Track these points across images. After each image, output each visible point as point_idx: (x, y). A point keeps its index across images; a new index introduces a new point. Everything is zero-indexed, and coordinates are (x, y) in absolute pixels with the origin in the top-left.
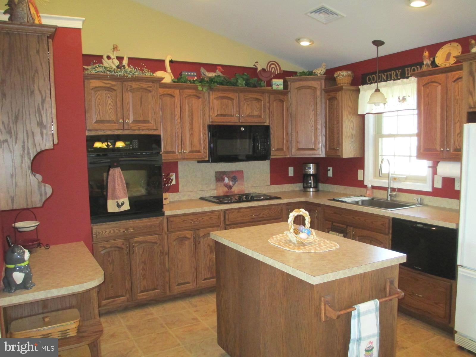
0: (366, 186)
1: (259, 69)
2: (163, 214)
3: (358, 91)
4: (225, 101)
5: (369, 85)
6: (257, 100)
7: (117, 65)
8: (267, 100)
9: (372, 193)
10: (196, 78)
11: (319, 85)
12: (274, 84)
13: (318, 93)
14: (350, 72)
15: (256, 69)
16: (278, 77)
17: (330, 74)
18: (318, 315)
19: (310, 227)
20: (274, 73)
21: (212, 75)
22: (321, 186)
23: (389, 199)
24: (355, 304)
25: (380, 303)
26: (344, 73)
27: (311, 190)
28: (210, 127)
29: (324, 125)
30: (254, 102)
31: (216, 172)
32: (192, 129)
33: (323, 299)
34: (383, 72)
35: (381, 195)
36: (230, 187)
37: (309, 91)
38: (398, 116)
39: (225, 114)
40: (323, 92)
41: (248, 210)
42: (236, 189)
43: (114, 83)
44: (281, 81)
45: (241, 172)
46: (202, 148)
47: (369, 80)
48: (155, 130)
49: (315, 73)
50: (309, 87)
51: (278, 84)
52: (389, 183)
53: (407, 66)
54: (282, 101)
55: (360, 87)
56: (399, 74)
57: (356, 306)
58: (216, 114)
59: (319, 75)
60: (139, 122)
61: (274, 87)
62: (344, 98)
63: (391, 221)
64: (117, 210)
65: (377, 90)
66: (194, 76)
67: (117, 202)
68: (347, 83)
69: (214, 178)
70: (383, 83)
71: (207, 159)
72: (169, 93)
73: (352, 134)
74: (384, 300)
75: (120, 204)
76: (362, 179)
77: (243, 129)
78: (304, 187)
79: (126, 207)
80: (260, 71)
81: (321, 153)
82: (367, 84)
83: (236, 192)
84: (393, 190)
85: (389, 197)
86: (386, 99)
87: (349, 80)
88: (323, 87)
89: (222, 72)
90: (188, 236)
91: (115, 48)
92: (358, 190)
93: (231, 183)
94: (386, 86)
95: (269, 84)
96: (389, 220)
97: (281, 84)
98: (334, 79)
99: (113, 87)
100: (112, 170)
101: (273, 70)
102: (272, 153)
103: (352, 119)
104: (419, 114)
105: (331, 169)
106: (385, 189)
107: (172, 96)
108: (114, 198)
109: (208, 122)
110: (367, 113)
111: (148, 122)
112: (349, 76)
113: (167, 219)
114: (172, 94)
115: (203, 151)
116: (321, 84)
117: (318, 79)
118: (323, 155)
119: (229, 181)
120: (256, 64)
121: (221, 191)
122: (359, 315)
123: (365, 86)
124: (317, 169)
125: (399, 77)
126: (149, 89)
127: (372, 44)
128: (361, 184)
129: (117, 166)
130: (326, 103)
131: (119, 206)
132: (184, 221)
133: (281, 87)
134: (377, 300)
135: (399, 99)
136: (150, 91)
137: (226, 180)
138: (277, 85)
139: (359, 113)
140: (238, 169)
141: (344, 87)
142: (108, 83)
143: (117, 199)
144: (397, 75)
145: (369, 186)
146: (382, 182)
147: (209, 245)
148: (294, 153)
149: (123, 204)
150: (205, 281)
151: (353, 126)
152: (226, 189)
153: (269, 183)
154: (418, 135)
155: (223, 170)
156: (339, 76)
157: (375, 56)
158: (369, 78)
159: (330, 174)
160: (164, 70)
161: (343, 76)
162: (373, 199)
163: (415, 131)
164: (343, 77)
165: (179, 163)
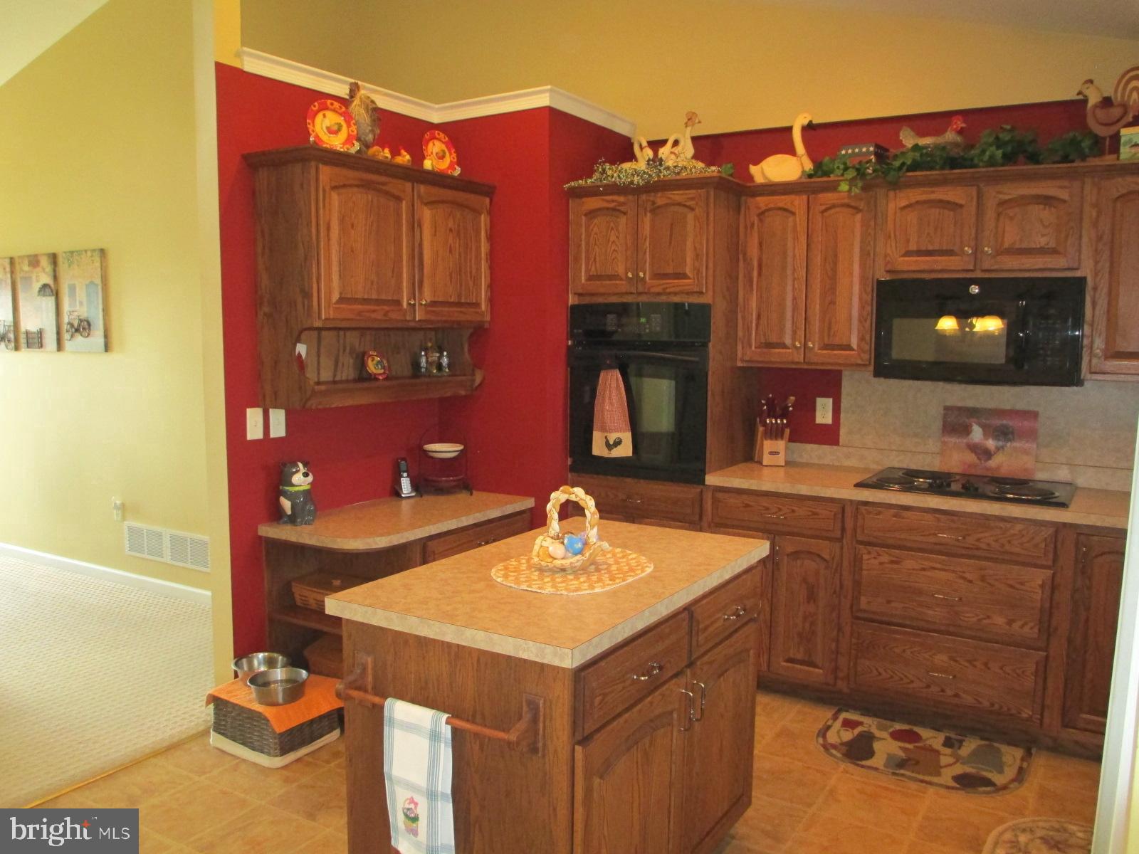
2: (702, 482)
4: (934, 212)
6: (1048, 201)
12: (1125, 144)
15: (1085, 100)
28: (881, 284)
31: (947, 408)
32: (832, 289)
39: (930, 248)
42: (1007, 461)
43: (622, 199)
45: (1030, 415)
46: (854, 339)
48: (697, 292)
57: (389, 700)
58: (902, 251)
60: (665, 276)
61: (1125, 153)
64: (605, 453)
66: (868, 155)
67: (606, 437)
69: (938, 424)
71: (871, 368)
72: (781, 205)
75: (611, 443)
77: (975, 290)
79: (625, 450)
83: (1001, 471)
93: (991, 444)
95: (1111, 145)
99: (620, 208)
100: (603, 374)
107: (788, 212)
108: (603, 427)
109: (877, 275)
111: (684, 276)
113: (713, 493)
114: (789, 206)
115: (858, 346)
120: (1084, 88)
121: (956, 460)
126: (688, 204)
129: (614, 368)
131: (610, 446)
132: (747, 506)
136: (690, 209)
137: (977, 434)
138: (1135, 145)
140: (1021, 406)
142: (613, 201)
143: (607, 431)
149: (618, 443)
152: (971, 458)
155: (970, 404)
165: (846, 377)
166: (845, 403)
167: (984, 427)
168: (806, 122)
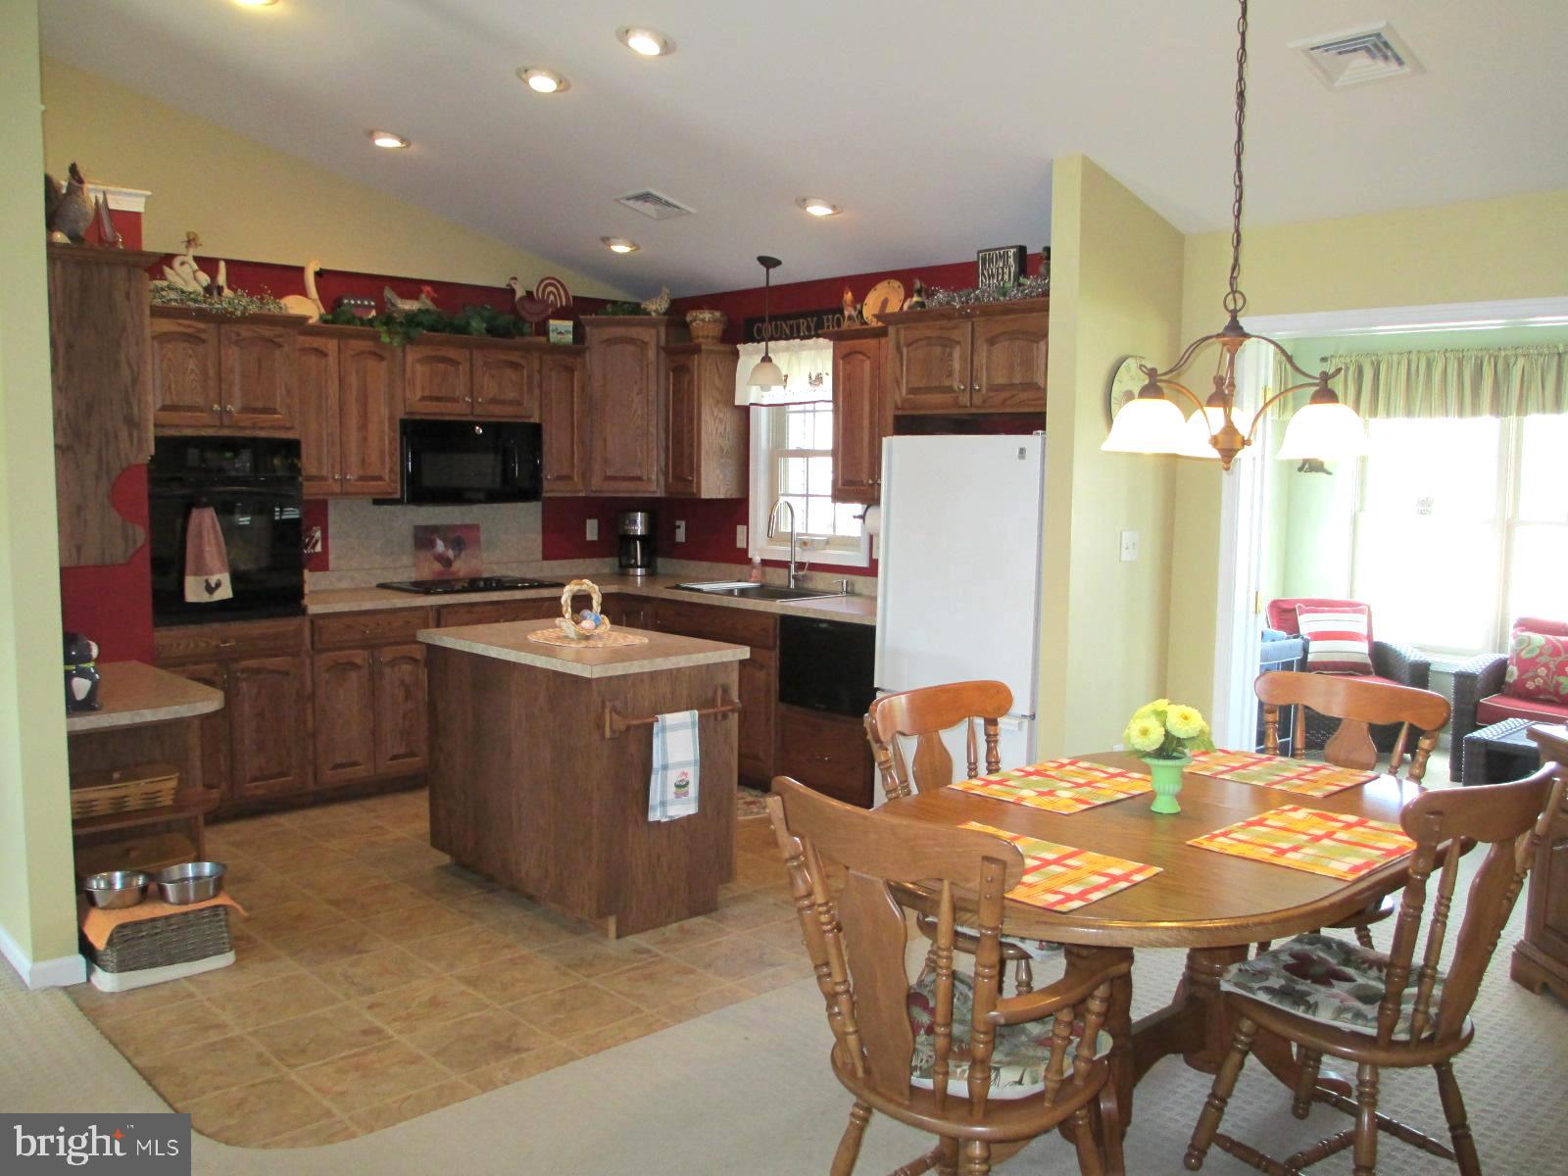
0: (751, 559)
1: (520, 293)
2: (303, 611)
3: (736, 355)
4: (441, 366)
5: (756, 344)
6: (515, 366)
7: (205, 284)
8: (536, 366)
9: (764, 574)
10: (373, 313)
11: (653, 337)
12: (553, 331)
13: (652, 354)
14: (718, 314)
15: (513, 291)
16: (561, 314)
17: (680, 308)
18: (600, 727)
19: (601, 613)
20: (554, 304)
21: (409, 305)
22: (661, 563)
23: (792, 586)
24: (659, 714)
25: (700, 716)
26: (707, 315)
27: (639, 571)
28: (404, 424)
29: (662, 425)
30: (508, 372)
31: (416, 528)
32: (363, 427)
33: (608, 704)
34: (786, 318)
35: (777, 578)
36: (447, 562)
37: (631, 348)
38: (814, 411)
39: (440, 395)
40: (662, 354)
41: (489, 608)
42: (462, 567)
43: (201, 326)
44: (569, 325)
45: (475, 528)
46: (387, 471)
47: (759, 331)
48: (288, 429)
49: (645, 309)
50: (631, 341)
51: (561, 330)
52: (793, 553)
53: (826, 312)
54: (570, 370)
55: (739, 347)
56: (812, 326)
57: (659, 717)
58: (418, 397)
59: (653, 314)
60: (255, 410)
61: (553, 337)
62: (705, 371)
63: (778, 622)
64: (205, 598)
65: (766, 359)
66: (370, 307)
67: (207, 581)
68: (713, 337)
69: (409, 542)
70: (783, 343)
71: (398, 496)
72: (315, 345)
73: (722, 449)
74: (705, 712)
75: (213, 585)
76: (745, 546)
77: (479, 430)
78: (621, 566)
79: (225, 592)
80: (522, 299)
81: (655, 486)
82: (753, 341)
83: (462, 574)
84: (800, 566)
85: (792, 581)
86: (786, 376)
87: (716, 330)
88: (663, 342)
89: (433, 300)
90: (358, 661)
91: (191, 241)
92: (736, 568)
93: (450, 553)
94: (787, 349)
95: (542, 330)
96: (776, 620)
97: (567, 332)
98: (686, 326)
99: (199, 335)
100: (195, 513)
101: (552, 297)
102: (546, 485)
103: (721, 415)
104: (836, 411)
105: (682, 524)
106: (785, 565)
107: (322, 353)
108: (200, 570)
109: (400, 415)
110: (751, 404)
111: (274, 411)
112: (715, 321)
113: (312, 622)
114: (322, 348)
115: (390, 478)
116: (658, 333)
117: (653, 324)
118: (660, 493)
119: (446, 546)
120: (512, 282)
121: (428, 570)
122: (663, 729)
123: (750, 346)
124: (651, 524)
125: (813, 333)
126: (278, 340)
127: (758, 262)
128: (742, 557)
129: (206, 505)
130: (667, 378)
131: (210, 590)
132: (349, 627)
133: (569, 338)
134: (696, 712)
135: (810, 377)
136: (280, 346)
137: (440, 546)
138: (560, 333)
139: (738, 402)
140: (468, 521)
141: (703, 347)
142: (190, 326)
143: (206, 574)
144: (809, 328)
145: (757, 559)
146: (780, 552)
147: (402, 683)
148: (598, 486)
149: (218, 585)
150: (395, 762)
151: (725, 429)
152: (438, 567)
153: (540, 556)
154: (834, 453)
155: (432, 522)
156: (695, 320)
157: (763, 284)
158: (758, 327)
159: (681, 535)
160: (302, 291)
161: (703, 320)
162: (762, 586)
163: (828, 445)
164: (705, 320)
165: (331, 503)
166: (331, 530)
167: (444, 541)
168: (318, 269)
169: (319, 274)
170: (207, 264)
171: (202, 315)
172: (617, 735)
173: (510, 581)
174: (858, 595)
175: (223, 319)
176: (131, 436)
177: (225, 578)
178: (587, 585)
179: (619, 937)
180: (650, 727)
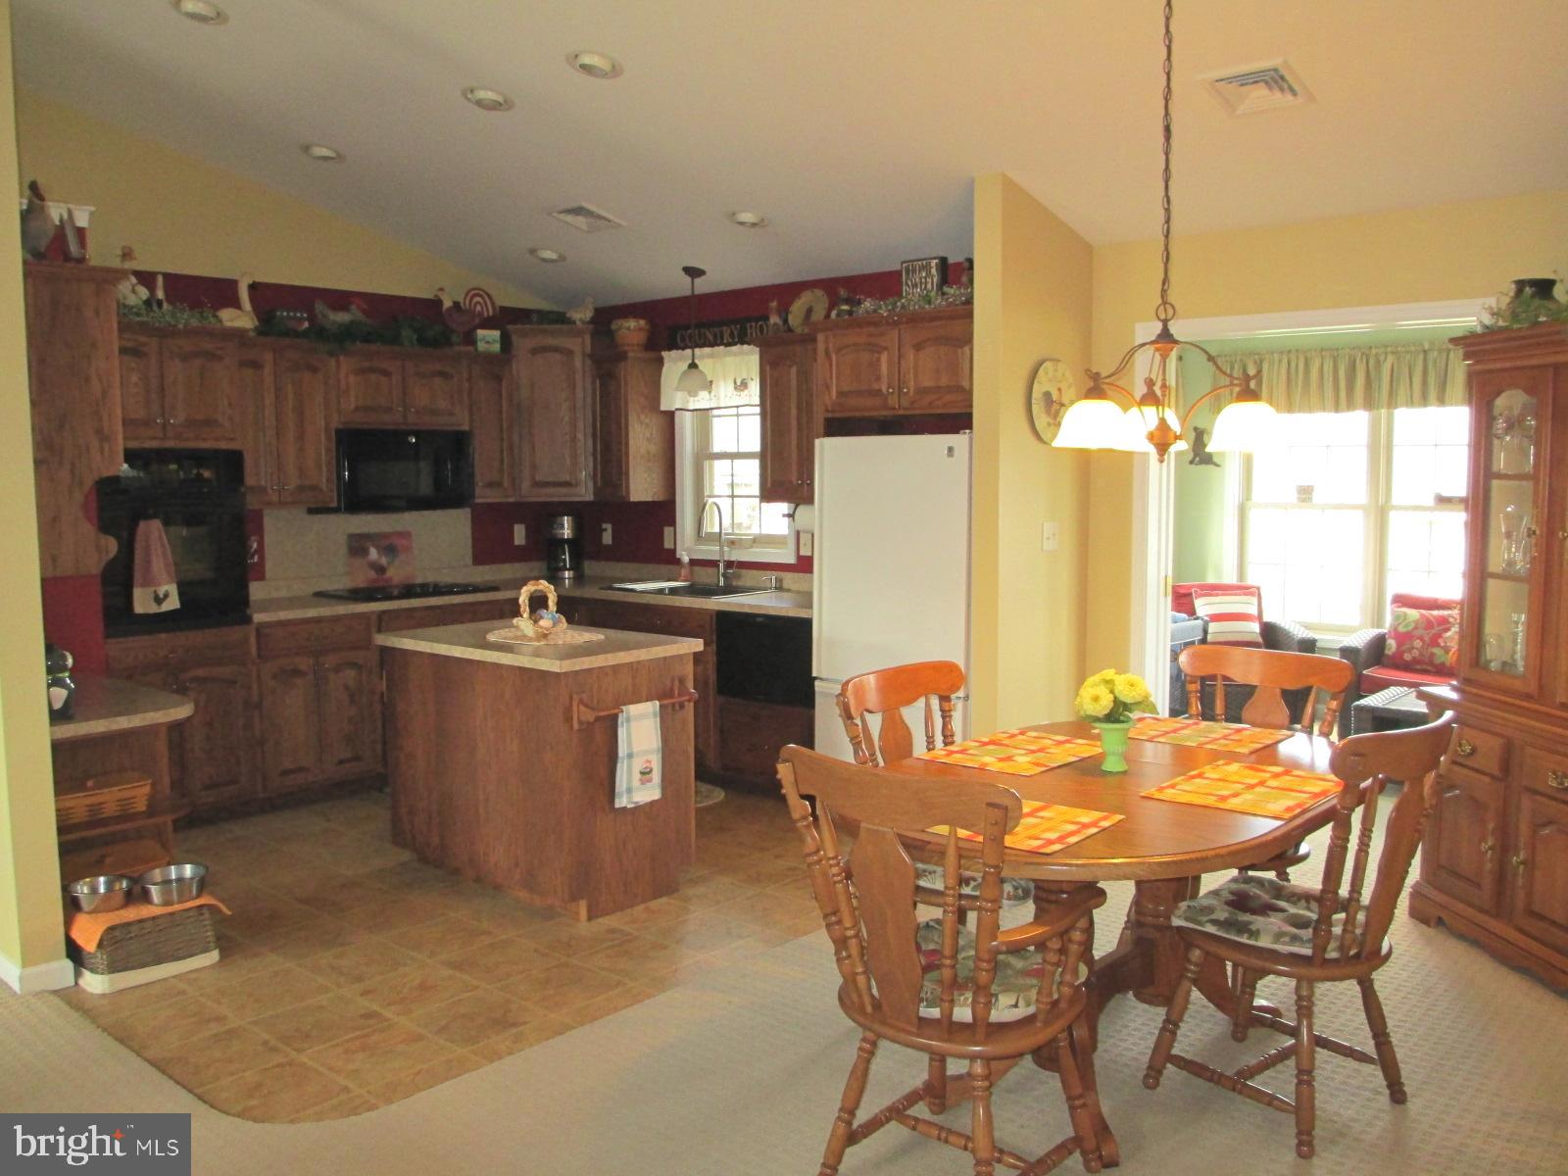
0: (679, 559)
1: (447, 304)
2: (248, 620)
3: (660, 362)
4: (373, 377)
5: (680, 351)
6: (442, 374)
7: (145, 297)
8: (465, 375)
9: (692, 573)
10: (306, 324)
11: (580, 346)
12: (481, 340)
13: (578, 362)
14: (642, 322)
15: (438, 303)
16: (488, 324)
17: (605, 318)
18: (568, 719)
19: (557, 612)
20: (480, 314)
21: (342, 317)
22: (590, 567)
23: (722, 583)
24: (625, 704)
25: (661, 706)
26: (632, 323)
27: (567, 574)
28: (338, 432)
29: (589, 431)
30: (438, 381)
31: (350, 536)
32: (301, 436)
33: (575, 696)
34: (709, 325)
35: (704, 576)
36: (381, 570)
37: (557, 356)
38: (738, 415)
39: (373, 405)
40: (588, 362)
42: (396, 574)
43: (145, 339)
44: (496, 334)
45: (406, 535)
46: (324, 481)
47: (683, 339)
48: (232, 439)
49: (569, 318)
50: (556, 349)
51: (489, 339)
52: (722, 552)
53: (749, 320)
54: (499, 379)
55: (665, 354)
56: (736, 333)
57: (624, 708)
58: (353, 406)
59: (578, 322)
60: (197, 422)
61: (481, 346)
62: (632, 375)
63: (714, 618)
64: (153, 609)
65: (693, 366)
66: (301, 320)
67: (155, 592)
68: (638, 345)
69: (343, 550)
70: (707, 350)
71: (334, 504)
72: (252, 358)
73: (648, 453)
74: (665, 702)
75: (161, 596)
76: (673, 547)
77: (412, 439)
78: (549, 569)
79: (173, 603)
80: (449, 309)
81: (585, 493)
82: (678, 348)
83: (396, 581)
84: (729, 564)
85: (722, 579)
86: (711, 382)
87: (640, 338)
88: (588, 349)
89: (364, 311)
90: (303, 667)
91: (127, 255)
92: (664, 569)
93: (384, 561)
94: (711, 356)
95: (470, 339)
96: (711, 617)
97: (494, 341)
98: (610, 334)
99: (142, 348)
100: (142, 525)
101: (479, 308)
102: (478, 491)
103: (647, 421)
104: (763, 415)
105: (608, 527)
106: (714, 564)
107: (258, 365)
108: (148, 582)
109: (335, 424)
110: (677, 409)
111: (216, 423)
112: (641, 329)
113: (257, 630)
114: (258, 360)
115: (327, 487)
116: (583, 343)
117: (579, 333)
118: (590, 497)
119: (379, 553)
120: (440, 294)
121: (362, 578)
122: (628, 720)
123: (674, 353)
124: (578, 527)
125: (736, 340)
126: (219, 352)
127: (684, 273)
128: (671, 558)
129: (154, 516)
130: (594, 382)
131: (159, 601)
132: (295, 634)
133: (496, 347)
134: (657, 703)
135: (735, 383)
136: (221, 358)
137: (373, 554)
138: (488, 342)
139: (663, 408)
140: (399, 528)
141: (630, 354)
142: (133, 340)
143: (154, 585)
144: (732, 335)
145: (686, 559)
146: (710, 552)
147: (347, 687)
148: (528, 493)
149: (166, 596)
150: (341, 766)
151: (651, 434)
152: (372, 574)
153: (469, 560)
154: (763, 456)
155: (365, 530)
156: (620, 328)
157: (688, 293)
158: (682, 335)
159: (607, 538)
161: (629, 329)
162: (691, 586)
163: (757, 447)
164: (631, 330)
165: (266, 512)
166: (267, 539)
167: (377, 547)
168: (251, 282)
169: (254, 287)
170: (146, 278)
171: (144, 328)
172: (584, 726)
173: (446, 587)
174: (788, 590)
175: (165, 333)
176: (102, 451)
177: (172, 589)
178: (544, 585)
179: (590, 919)
180: (615, 718)
